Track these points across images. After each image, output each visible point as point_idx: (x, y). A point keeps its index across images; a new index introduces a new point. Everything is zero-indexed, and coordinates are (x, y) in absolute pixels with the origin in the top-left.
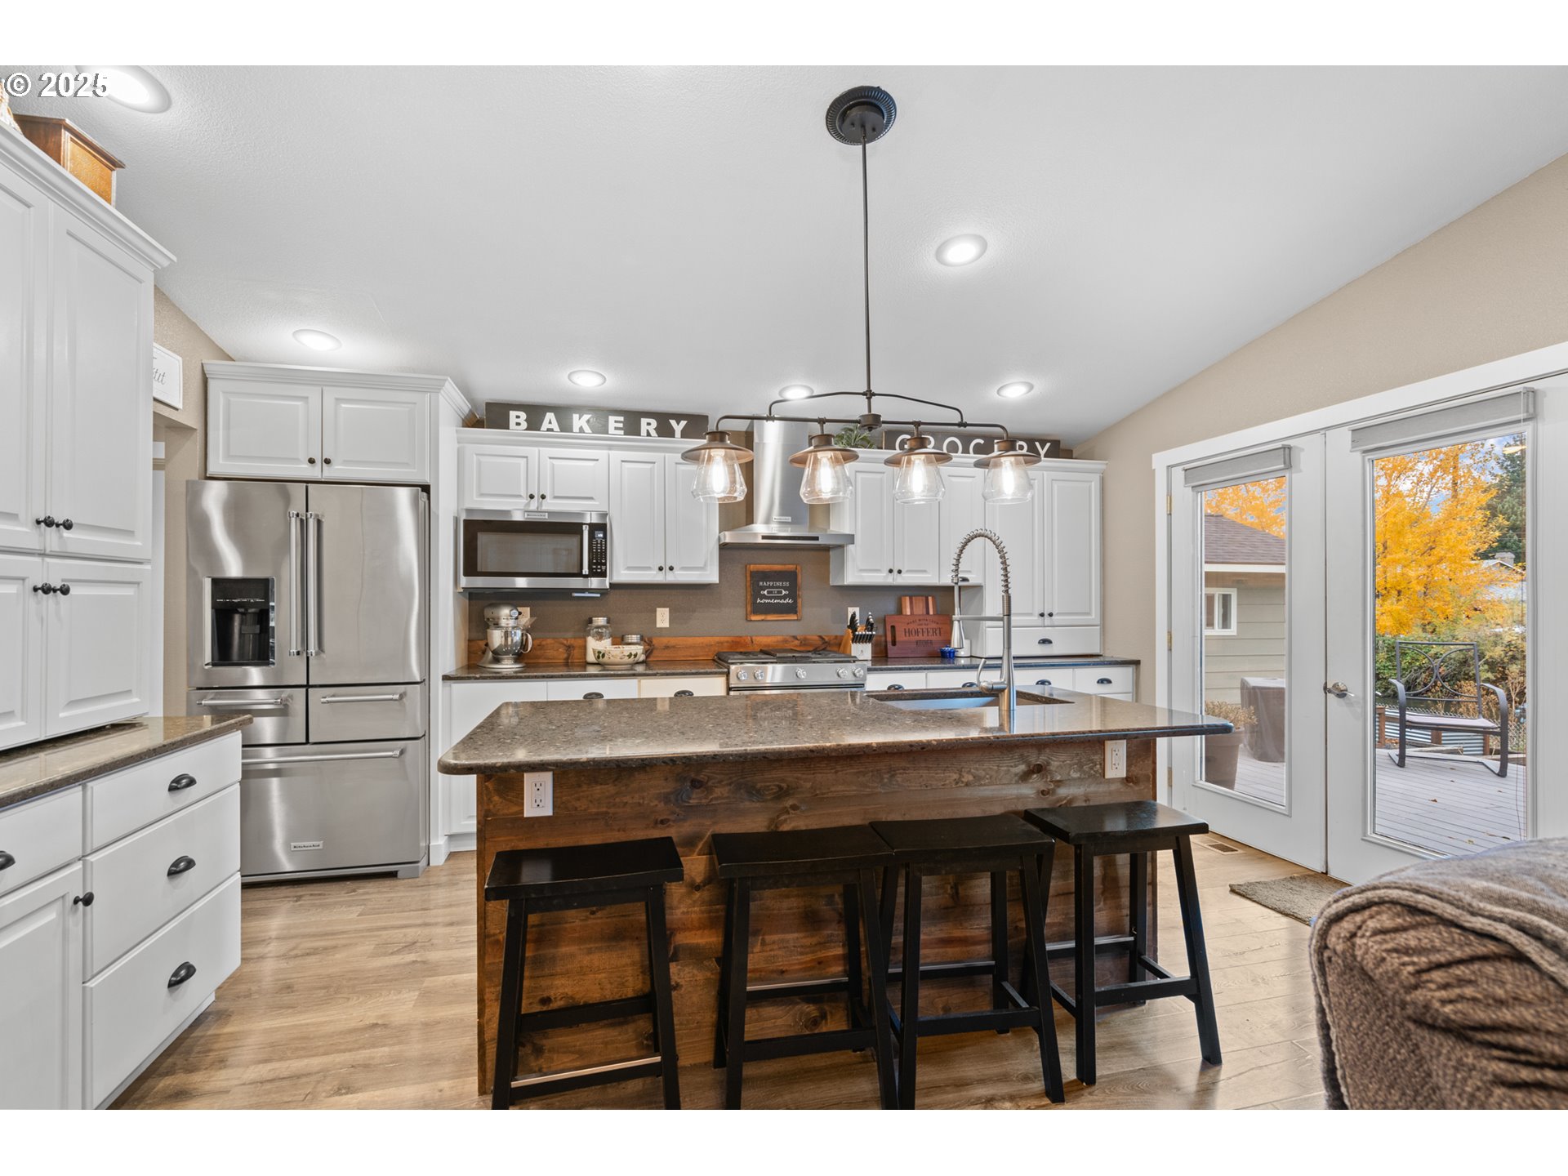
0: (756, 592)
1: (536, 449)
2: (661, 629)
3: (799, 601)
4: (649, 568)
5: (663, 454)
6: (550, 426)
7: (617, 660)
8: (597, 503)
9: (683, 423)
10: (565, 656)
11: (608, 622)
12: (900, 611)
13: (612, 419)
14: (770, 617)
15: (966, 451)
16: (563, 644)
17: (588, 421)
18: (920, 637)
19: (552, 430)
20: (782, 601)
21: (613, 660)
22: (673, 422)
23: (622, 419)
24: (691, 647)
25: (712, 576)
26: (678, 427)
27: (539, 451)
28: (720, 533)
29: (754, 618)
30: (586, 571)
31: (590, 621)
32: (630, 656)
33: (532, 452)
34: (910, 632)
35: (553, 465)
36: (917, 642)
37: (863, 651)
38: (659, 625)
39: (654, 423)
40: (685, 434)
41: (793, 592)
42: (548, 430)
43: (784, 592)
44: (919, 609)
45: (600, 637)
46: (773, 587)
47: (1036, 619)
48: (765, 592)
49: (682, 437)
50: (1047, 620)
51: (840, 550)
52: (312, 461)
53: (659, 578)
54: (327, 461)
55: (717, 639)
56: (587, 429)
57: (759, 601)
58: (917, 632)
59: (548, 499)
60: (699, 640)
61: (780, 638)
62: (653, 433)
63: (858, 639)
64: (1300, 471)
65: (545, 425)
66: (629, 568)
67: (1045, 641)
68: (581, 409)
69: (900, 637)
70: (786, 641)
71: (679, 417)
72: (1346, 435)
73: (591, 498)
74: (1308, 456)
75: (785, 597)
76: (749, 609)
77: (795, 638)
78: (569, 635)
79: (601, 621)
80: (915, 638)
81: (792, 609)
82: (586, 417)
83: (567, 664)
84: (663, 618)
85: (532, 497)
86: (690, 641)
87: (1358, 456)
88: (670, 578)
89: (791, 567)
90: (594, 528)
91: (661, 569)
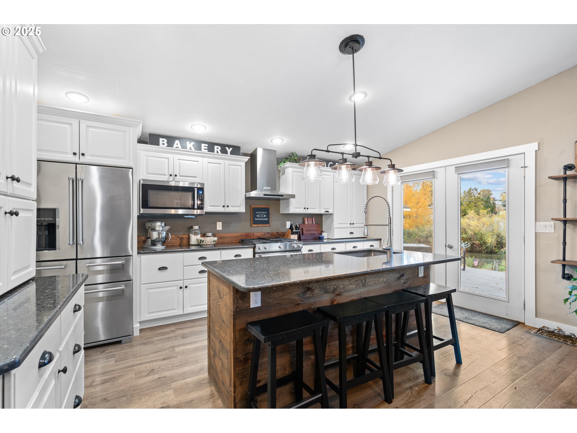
0: (255, 216)
1: (172, 155)
2: (219, 230)
3: (270, 219)
4: (219, 206)
5: (224, 161)
6: (177, 146)
7: (209, 243)
8: (198, 179)
9: (231, 149)
10: (180, 242)
11: (199, 228)
12: (304, 223)
13: (203, 145)
14: (259, 225)
15: (327, 166)
16: (179, 237)
17: (193, 145)
18: (311, 232)
19: (178, 148)
20: (264, 219)
21: (207, 243)
22: (227, 148)
23: (207, 145)
24: (230, 237)
25: (242, 209)
26: (229, 150)
27: (174, 156)
28: (246, 193)
29: (254, 226)
30: (196, 207)
31: (192, 227)
32: (214, 241)
33: (170, 156)
34: (308, 230)
35: (180, 162)
36: (310, 234)
37: (295, 237)
38: (218, 229)
39: (220, 148)
40: (232, 153)
41: (268, 217)
42: (176, 147)
43: (265, 216)
44: (310, 222)
45: (196, 234)
46: (261, 214)
47: (349, 225)
48: (258, 216)
49: (230, 154)
50: (352, 226)
51: (287, 200)
52: (75, 154)
53: (222, 210)
54: (83, 155)
55: (240, 234)
56: (193, 148)
57: (256, 219)
58: (310, 230)
59: (178, 177)
60: (234, 235)
61: (263, 233)
62: (219, 152)
63: (293, 233)
64: (438, 179)
65: (175, 146)
66: (211, 206)
67: (351, 233)
68: (191, 140)
69: (305, 232)
70: (265, 234)
71: (229, 146)
72: (453, 168)
73: (196, 177)
74: (440, 174)
75: (265, 218)
76: (252, 222)
77: (268, 233)
78: (181, 233)
79: (196, 227)
80: (310, 232)
81: (267, 222)
82: (193, 143)
83: (181, 246)
84: (219, 226)
85: (171, 175)
86: (230, 235)
87: (456, 175)
88: (227, 210)
89: (267, 206)
90: (199, 189)
91: (224, 206)
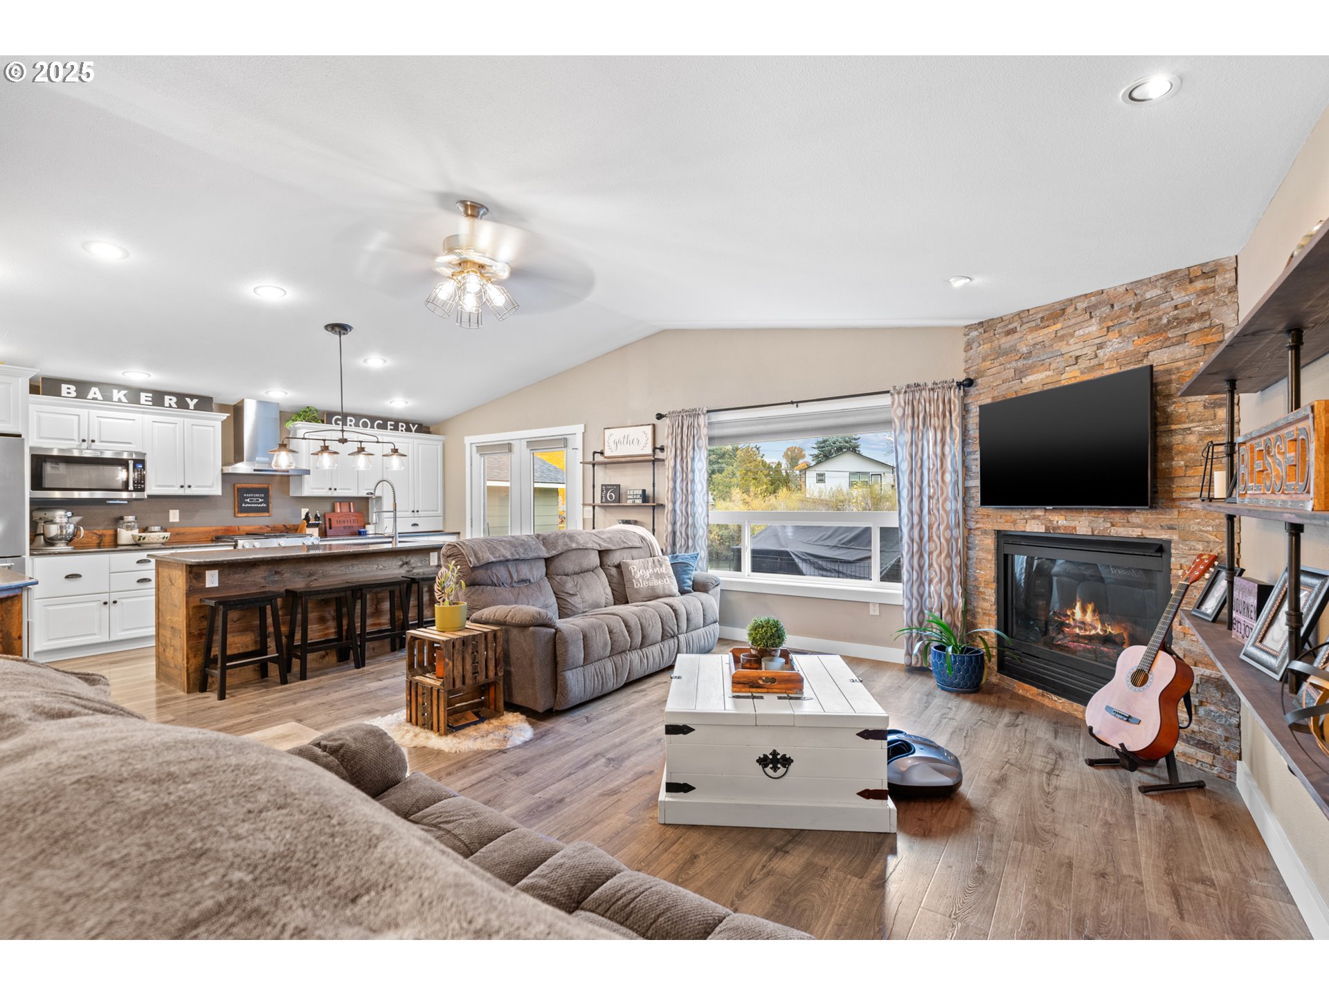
0: (241, 500)
1: (86, 411)
2: (173, 523)
3: (270, 505)
4: (173, 486)
5: (183, 419)
6: (95, 396)
7: (155, 541)
8: (133, 446)
9: (195, 401)
10: (98, 541)
11: (136, 519)
12: (333, 510)
13: (143, 395)
14: (250, 515)
15: (372, 427)
16: (96, 534)
17: (125, 395)
18: (346, 524)
19: (96, 399)
20: (259, 505)
21: (151, 541)
22: (188, 400)
23: (151, 395)
24: (195, 533)
25: (217, 491)
26: (192, 403)
27: (89, 413)
28: (223, 465)
29: (239, 515)
30: (131, 487)
31: (122, 518)
32: (164, 538)
33: (83, 412)
34: (340, 522)
35: (100, 422)
36: (344, 527)
37: (315, 531)
38: (171, 520)
39: (174, 399)
40: (197, 408)
41: (267, 500)
42: (93, 399)
43: (260, 500)
44: (345, 509)
45: (129, 528)
46: (253, 497)
47: (410, 514)
48: (248, 500)
49: (195, 409)
50: (416, 514)
51: (299, 478)
53: (181, 492)
55: (214, 528)
56: (124, 400)
57: (244, 505)
58: (344, 522)
59: (96, 443)
60: (202, 529)
61: (257, 527)
62: (174, 405)
63: (309, 526)
65: (90, 396)
66: (158, 486)
67: (415, 525)
68: (120, 387)
69: (334, 524)
70: (261, 528)
71: (192, 397)
73: (130, 443)
75: (261, 503)
76: (236, 510)
77: (268, 526)
78: (100, 528)
79: (131, 518)
80: (344, 525)
81: (266, 510)
82: (124, 392)
83: (99, 546)
84: (174, 516)
85: (84, 441)
86: (195, 530)
88: (188, 492)
89: (266, 486)
90: (136, 462)
91: (182, 487)
